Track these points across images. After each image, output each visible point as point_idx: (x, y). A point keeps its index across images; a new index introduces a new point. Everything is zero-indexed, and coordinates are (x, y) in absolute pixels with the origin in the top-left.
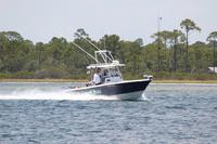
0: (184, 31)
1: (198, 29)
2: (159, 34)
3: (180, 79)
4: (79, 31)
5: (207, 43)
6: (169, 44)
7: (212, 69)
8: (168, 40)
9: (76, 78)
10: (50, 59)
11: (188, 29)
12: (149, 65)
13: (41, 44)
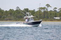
0: (47, 7)
1: (51, 7)
2: (40, 8)
3: (46, 21)
4: (17, 7)
5: (53, 11)
6: (42, 11)
7: (54, 18)
8: (42, 10)
9: (16, 20)
10: (9, 15)
11: (48, 7)
12: (37, 17)
13: (7, 11)
